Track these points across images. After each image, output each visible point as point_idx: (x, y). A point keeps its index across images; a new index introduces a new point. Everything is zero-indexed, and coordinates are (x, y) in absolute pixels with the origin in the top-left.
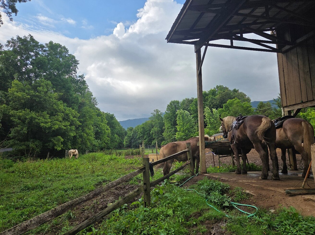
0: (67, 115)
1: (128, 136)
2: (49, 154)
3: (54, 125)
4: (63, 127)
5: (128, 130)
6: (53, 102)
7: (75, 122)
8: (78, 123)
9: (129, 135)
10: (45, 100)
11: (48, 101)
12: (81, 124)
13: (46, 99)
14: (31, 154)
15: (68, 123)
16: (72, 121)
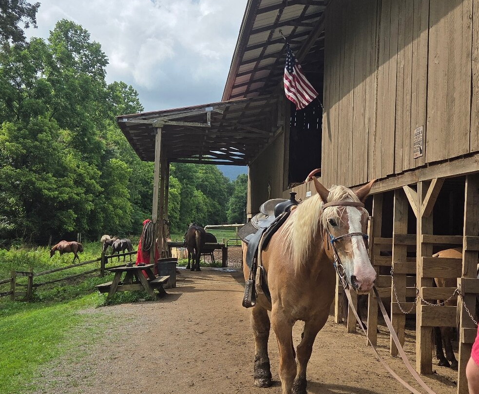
0: (80, 175)
1: (237, 197)
2: (51, 237)
3: (61, 193)
4: (75, 196)
5: (238, 183)
6: (58, 156)
7: (93, 186)
8: (99, 188)
9: (240, 194)
10: (47, 153)
11: (52, 155)
12: (103, 189)
13: (49, 152)
14: (24, 238)
15: (81, 190)
16: (89, 185)
